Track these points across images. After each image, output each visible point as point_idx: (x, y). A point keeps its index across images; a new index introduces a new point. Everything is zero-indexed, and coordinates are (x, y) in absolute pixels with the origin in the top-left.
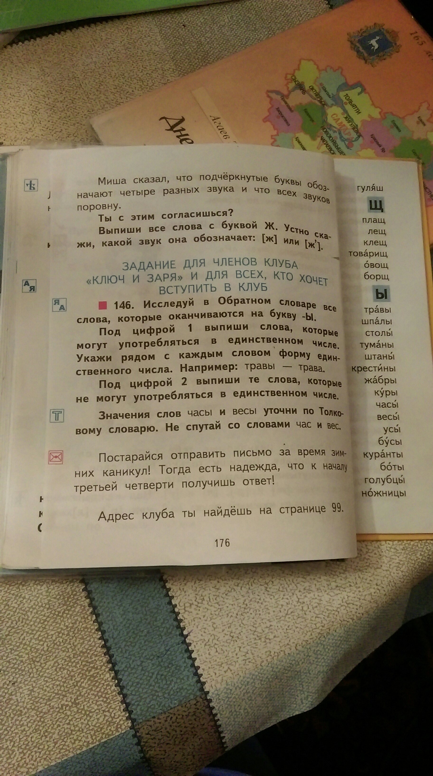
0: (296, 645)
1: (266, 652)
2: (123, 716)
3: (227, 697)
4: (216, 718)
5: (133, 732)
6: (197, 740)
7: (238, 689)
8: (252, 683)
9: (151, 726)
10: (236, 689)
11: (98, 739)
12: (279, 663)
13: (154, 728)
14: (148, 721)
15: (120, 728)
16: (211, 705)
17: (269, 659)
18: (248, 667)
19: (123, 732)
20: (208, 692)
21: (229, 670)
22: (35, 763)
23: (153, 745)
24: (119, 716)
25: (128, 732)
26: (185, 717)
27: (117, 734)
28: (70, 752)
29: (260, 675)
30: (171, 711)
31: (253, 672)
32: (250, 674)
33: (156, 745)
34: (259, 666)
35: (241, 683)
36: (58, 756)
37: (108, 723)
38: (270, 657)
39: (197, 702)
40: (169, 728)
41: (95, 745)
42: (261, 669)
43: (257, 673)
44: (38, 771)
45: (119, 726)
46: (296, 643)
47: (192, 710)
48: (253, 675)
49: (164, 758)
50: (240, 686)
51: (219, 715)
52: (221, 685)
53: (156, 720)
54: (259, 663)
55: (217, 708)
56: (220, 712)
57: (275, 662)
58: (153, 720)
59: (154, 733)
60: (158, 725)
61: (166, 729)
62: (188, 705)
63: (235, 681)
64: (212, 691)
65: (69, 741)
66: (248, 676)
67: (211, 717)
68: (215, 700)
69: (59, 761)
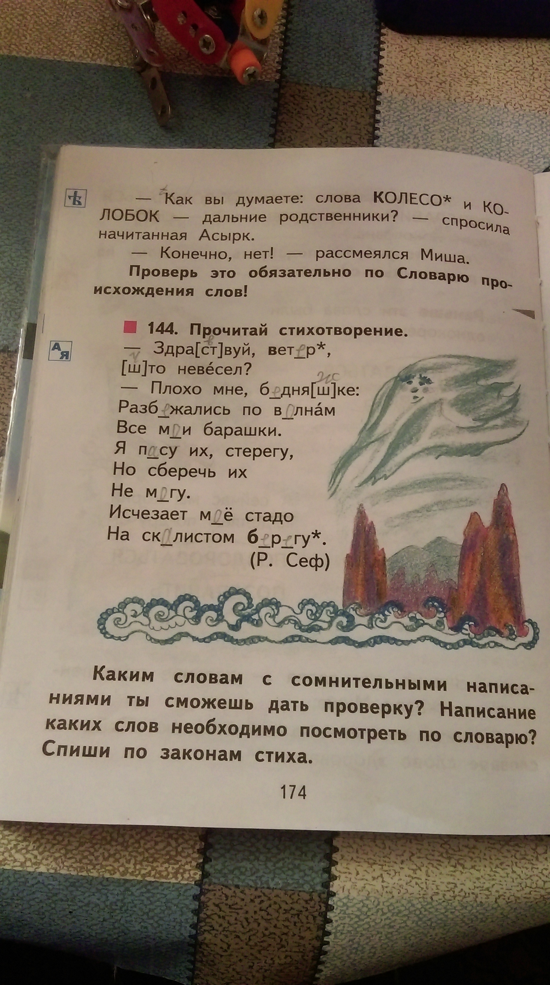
0: (499, 897)
1: (449, 883)
2: (193, 859)
3: (357, 916)
4: (326, 939)
5: (196, 891)
6: (283, 956)
7: (380, 913)
8: (405, 915)
9: (227, 897)
10: (378, 911)
11: (143, 872)
12: (459, 908)
13: (230, 902)
14: (226, 887)
15: (182, 874)
16: (330, 915)
17: (448, 896)
18: (411, 890)
19: (183, 882)
20: (334, 894)
21: (380, 879)
22: (39, 857)
23: (216, 927)
24: (189, 855)
25: (189, 887)
26: (281, 911)
27: (173, 881)
28: (94, 868)
29: (423, 910)
30: (266, 891)
31: (415, 902)
32: (409, 902)
33: (221, 929)
34: (428, 897)
35: (388, 906)
36: (74, 865)
37: (168, 857)
38: (451, 893)
39: (311, 899)
40: (251, 913)
41: (135, 878)
42: (428, 904)
43: (419, 906)
44: (39, 870)
45: (181, 871)
46: (500, 893)
47: (297, 907)
48: (413, 905)
49: (221, 956)
50: (386, 910)
51: (332, 937)
52: (359, 895)
53: (238, 891)
54: (430, 893)
55: (335, 924)
56: (335, 933)
57: (456, 904)
58: (233, 888)
59: (228, 910)
60: (238, 900)
61: (247, 912)
62: (295, 897)
63: (382, 900)
64: (341, 895)
65: (101, 851)
66: (404, 902)
67: (320, 933)
68: (338, 911)
69: (74, 873)
